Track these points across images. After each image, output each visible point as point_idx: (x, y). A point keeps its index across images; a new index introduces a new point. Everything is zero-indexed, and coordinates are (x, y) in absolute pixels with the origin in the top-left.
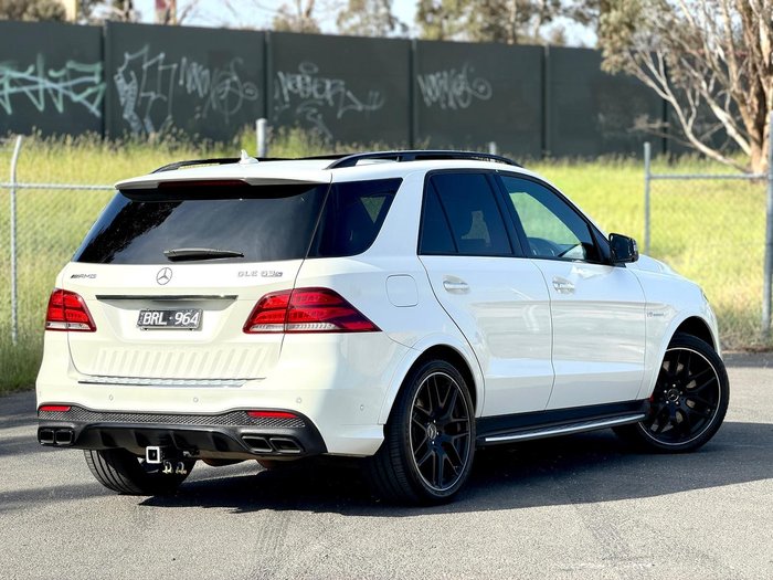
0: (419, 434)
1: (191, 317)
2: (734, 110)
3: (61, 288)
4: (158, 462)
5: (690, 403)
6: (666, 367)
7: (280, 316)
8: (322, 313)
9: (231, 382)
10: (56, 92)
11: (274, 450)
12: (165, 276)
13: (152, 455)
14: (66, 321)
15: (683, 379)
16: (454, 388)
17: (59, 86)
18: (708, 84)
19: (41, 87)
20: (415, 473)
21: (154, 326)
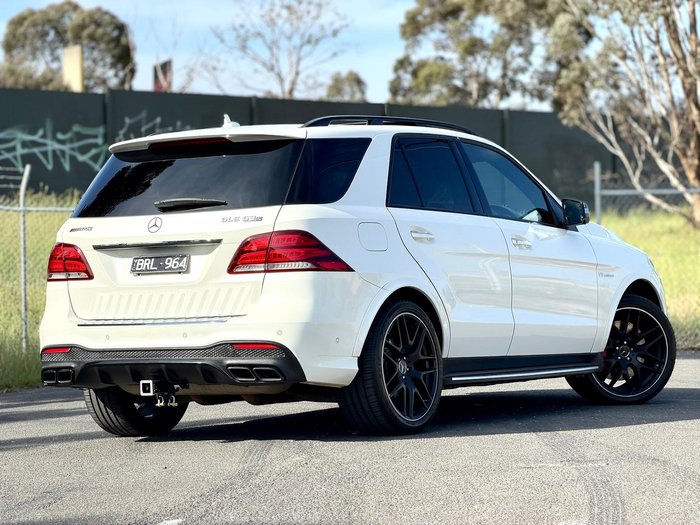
0: (390, 368)
1: (180, 261)
2: (676, 162)
3: (61, 241)
4: (151, 394)
5: (640, 359)
6: (618, 325)
7: (261, 257)
8: (299, 253)
9: (218, 319)
10: (63, 153)
11: (258, 380)
12: (155, 225)
13: (147, 388)
14: (66, 271)
15: (633, 338)
16: (422, 328)
17: (66, 148)
18: (652, 139)
19: (49, 148)
20: (387, 403)
21: (147, 272)
